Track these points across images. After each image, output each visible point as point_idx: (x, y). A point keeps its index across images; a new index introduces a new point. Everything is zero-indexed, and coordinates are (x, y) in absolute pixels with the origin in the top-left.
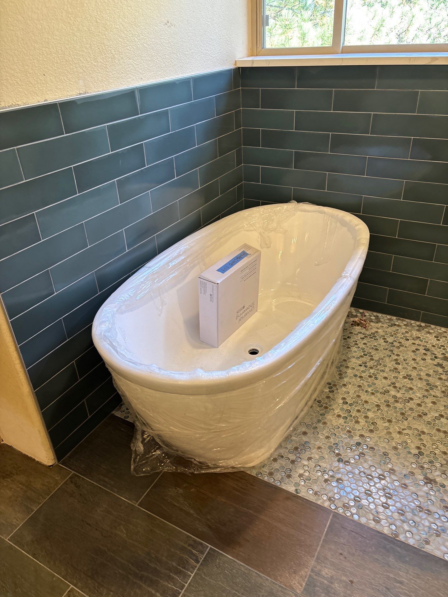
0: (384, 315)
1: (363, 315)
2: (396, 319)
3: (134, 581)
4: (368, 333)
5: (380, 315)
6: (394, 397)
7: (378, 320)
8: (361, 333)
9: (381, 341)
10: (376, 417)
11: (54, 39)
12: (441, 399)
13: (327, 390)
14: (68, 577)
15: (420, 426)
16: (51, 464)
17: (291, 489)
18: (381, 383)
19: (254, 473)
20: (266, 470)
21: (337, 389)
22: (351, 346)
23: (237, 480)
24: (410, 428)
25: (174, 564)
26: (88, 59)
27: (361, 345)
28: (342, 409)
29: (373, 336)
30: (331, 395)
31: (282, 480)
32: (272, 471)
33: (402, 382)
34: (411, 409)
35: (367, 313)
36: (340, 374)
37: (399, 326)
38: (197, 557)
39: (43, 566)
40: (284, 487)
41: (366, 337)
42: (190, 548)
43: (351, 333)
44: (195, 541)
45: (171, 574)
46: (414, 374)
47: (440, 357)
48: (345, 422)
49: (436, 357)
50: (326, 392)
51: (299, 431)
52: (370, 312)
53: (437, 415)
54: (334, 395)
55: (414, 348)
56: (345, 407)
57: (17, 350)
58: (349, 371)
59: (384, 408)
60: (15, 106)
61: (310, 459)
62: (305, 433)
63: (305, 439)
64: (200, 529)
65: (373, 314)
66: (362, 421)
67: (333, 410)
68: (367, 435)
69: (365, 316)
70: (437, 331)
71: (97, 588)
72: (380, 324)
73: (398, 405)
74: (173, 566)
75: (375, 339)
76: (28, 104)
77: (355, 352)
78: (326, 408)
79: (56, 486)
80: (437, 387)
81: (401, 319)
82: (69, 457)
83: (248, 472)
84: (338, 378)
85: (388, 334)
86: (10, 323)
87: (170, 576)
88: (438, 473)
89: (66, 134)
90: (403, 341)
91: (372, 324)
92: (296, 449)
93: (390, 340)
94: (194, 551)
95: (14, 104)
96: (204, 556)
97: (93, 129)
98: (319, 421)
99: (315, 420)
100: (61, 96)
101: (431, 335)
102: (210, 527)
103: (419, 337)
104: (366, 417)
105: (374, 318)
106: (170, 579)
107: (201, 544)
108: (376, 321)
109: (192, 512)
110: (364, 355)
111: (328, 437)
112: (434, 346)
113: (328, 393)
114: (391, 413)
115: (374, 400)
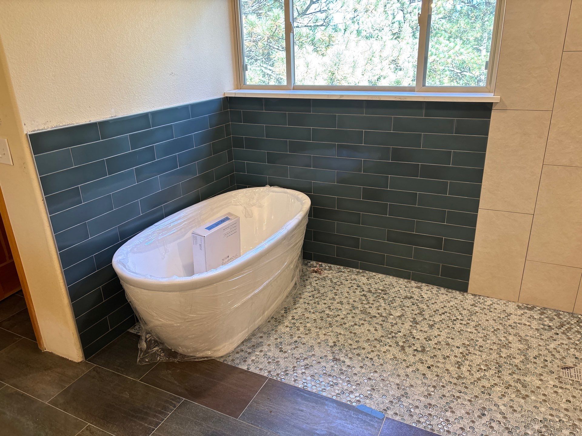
0: (335, 266)
1: (321, 266)
2: (343, 268)
3: (132, 419)
4: (321, 277)
5: (332, 266)
6: (328, 314)
7: (330, 269)
8: (316, 277)
9: (329, 282)
10: (312, 326)
11: (97, 87)
12: (359, 315)
13: (283, 312)
14: (87, 419)
15: (339, 330)
16: (80, 361)
17: (245, 368)
18: (321, 307)
19: (222, 360)
20: (231, 358)
21: (290, 311)
22: (307, 285)
23: (210, 364)
24: (332, 331)
25: (159, 409)
26: (118, 97)
27: (314, 284)
28: (290, 323)
29: (324, 279)
30: (285, 315)
31: (240, 363)
32: (234, 359)
33: (336, 305)
34: (337, 321)
35: (324, 265)
36: (295, 302)
37: (344, 272)
38: (175, 405)
39: (71, 415)
40: (240, 367)
41: (319, 279)
42: (171, 401)
43: (309, 277)
44: (175, 397)
45: (157, 414)
46: (345, 301)
47: (366, 290)
48: (290, 330)
49: (363, 291)
50: (282, 313)
51: (258, 336)
52: (326, 264)
53: (353, 324)
54: (287, 315)
55: (350, 285)
56: (293, 321)
57: (62, 272)
58: (301, 300)
59: (319, 321)
60: (71, 124)
61: (261, 351)
62: (261, 337)
63: (260, 340)
64: (179, 391)
65: (328, 265)
66: (302, 329)
67: (284, 323)
68: (303, 337)
69: (322, 266)
70: (369, 275)
71: (106, 424)
72: (331, 271)
73: (329, 319)
74: (158, 410)
75: (325, 281)
76: (79, 123)
77: (309, 288)
78: (280, 322)
79: (83, 373)
80: (358, 308)
81: (347, 268)
82: (94, 357)
83: (218, 360)
84: (292, 304)
85: (334, 277)
86: (59, 254)
87: (156, 415)
88: (343, 355)
89: (102, 140)
90: (343, 281)
91: (325, 271)
92: (253, 346)
93: (335, 281)
94: (173, 402)
95: (71, 123)
96: (179, 404)
97: (119, 137)
98: (273, 330)
99: (270, 329)
100: (99, 118)
101: (364, 277)
102: (186, 390)
103: (356, 279)
104: (306, 326)
105: (328, 267)
106: (155, 416)
107: (179, 398)
108: (329, 269)
109: (175, 382)
110: (314, 290)
111: (276, 339)
112: (364, 284)
113: (283, 314)
114: (323, 324)
115: (313, 316)
